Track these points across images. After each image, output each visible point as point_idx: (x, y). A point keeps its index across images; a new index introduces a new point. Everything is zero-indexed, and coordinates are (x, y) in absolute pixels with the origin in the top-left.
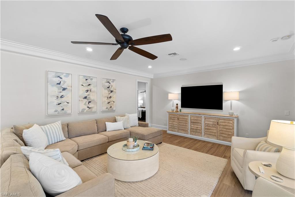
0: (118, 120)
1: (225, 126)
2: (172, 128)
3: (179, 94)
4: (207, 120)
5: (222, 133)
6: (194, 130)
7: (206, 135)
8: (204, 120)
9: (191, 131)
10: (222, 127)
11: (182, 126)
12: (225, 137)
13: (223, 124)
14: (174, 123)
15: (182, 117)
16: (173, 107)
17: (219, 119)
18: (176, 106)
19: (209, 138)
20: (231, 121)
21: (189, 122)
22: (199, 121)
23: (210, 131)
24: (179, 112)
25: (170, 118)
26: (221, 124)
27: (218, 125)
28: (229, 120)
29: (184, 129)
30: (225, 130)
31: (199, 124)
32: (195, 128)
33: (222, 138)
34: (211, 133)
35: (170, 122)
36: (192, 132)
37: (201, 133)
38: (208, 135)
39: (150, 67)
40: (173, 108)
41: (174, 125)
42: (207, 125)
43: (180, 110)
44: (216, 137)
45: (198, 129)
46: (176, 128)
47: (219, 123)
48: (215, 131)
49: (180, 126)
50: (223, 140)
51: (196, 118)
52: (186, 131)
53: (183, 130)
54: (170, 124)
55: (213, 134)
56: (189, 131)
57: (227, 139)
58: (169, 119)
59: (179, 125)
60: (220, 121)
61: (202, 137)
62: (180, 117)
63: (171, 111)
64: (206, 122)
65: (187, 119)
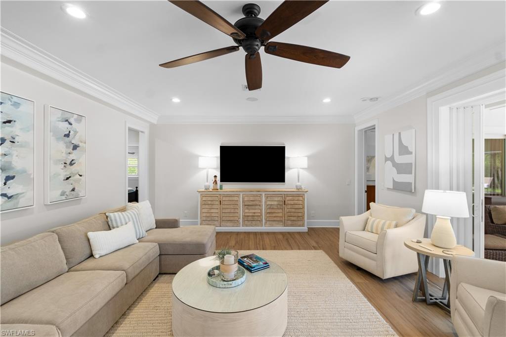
0: (116, 222)
1: (294, 204)
2: (210, 220)
3: (217, 157)
4: (269, 199)
5: (290, 215)
6: (250, 218)
7: (268, 223)
8: (266, 199)
9: (244, 221)
10: (289, 207)
11: (228, 215)
12: (294, 220)
13: (292, 202)
14: (212, 211)
15: (227, 199)
16: (207, 181)
17: (286, 195)
18: (214, 180)
19: (272, 226)
20: (301, 197)
21: (241, 206)
22: (257, 203)
23: (274, 215)
24: (219, 190)
25: (204, 203)
26: (289, 202)
27: (285, 204)
28: (299, 196)
29: (232, 219)
30: (293, 210)
31: (257, 207)
32: (251, 214)
33: (290, 223)
34: (275, 219)
35: (204, 211)
36: (246, 222)
37: (261, 221)
38: (271, 222)
39: (176, 100)
40: (207, 184)
41: (213, 215)
42: (270, 207)
43: (221, 188)
44: (282, 223)
45: (256, 214)
46: (217, 219)
47: (286, 201)
48: (280, 215)
49: (223, 215)
50: (292, 225)
51: (252, 199)
52: (235, 222)
53: (230, 220)
54: (204, 215)
55: (278, 219)
56: (241, 221)
57: (296, 223)
58: (201, 205)
59: (223, 213)
60: (288, 198)
61: (262, 226)
62: (224, 199)
63: (203, 190)
64: (269, 203)
65: (238, 201)
